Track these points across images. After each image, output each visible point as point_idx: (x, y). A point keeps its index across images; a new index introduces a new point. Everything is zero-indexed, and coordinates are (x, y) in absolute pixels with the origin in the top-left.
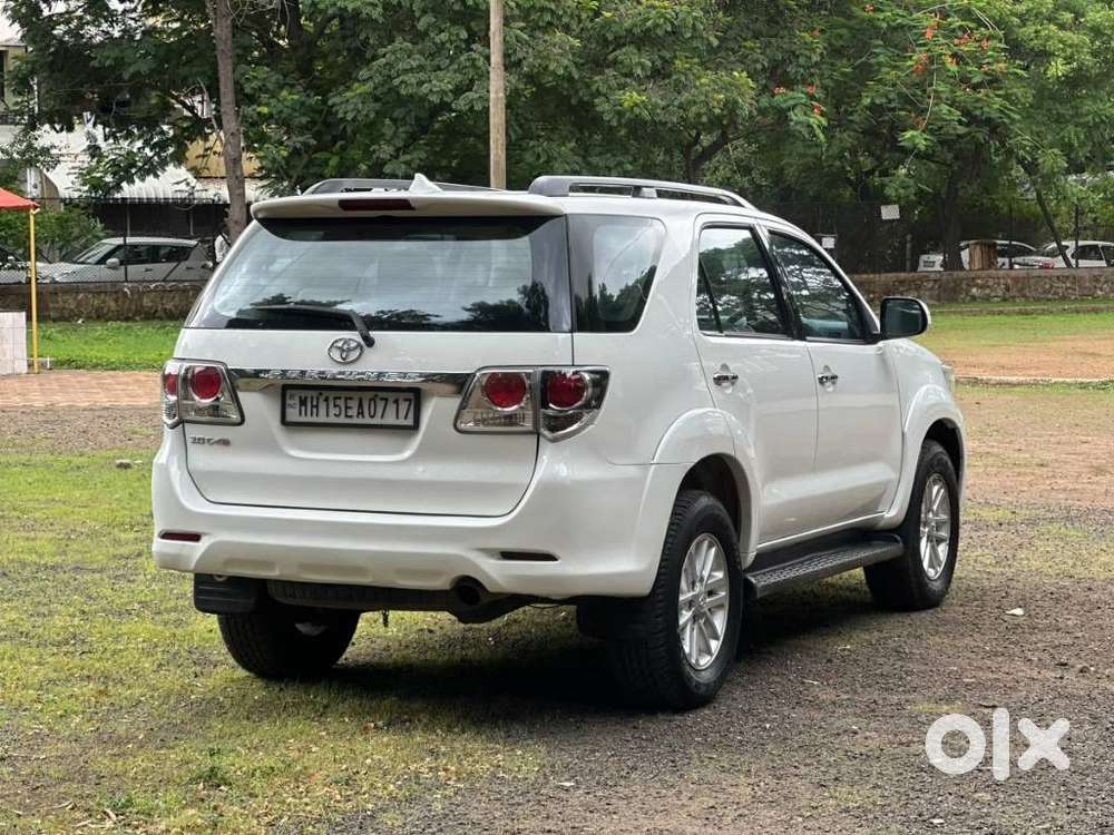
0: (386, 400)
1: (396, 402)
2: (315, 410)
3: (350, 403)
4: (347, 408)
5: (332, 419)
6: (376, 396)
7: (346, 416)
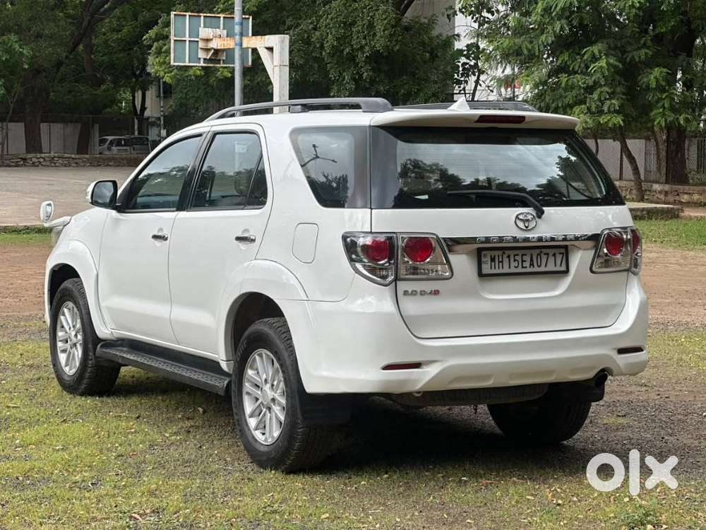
0: (548, 254)
1: (554, 255)
2: (501, 264)
3: (525, 258)
4: (523, 261)
5: (513, 270)
6: (541, 252)
7: (523, 267)
